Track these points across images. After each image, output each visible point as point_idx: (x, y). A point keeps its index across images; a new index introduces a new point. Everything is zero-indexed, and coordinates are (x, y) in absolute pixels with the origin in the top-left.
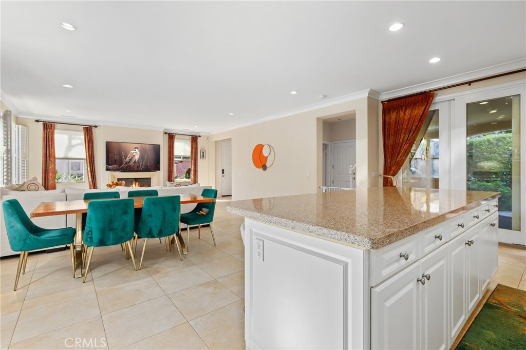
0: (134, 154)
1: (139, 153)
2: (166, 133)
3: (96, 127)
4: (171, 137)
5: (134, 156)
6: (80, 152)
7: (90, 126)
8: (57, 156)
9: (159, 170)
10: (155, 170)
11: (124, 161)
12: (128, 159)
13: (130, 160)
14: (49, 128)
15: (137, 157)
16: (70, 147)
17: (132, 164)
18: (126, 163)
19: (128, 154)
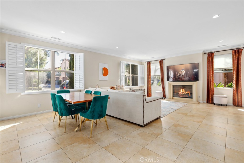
0: (182, 72)
1: (184, 71)
2: (205, 53)
3: (164, 59)
4: (210, 56)
5: (182, 73)
6: (159, 73)
8: (151, 75)
9: (198, 80)
10: (195, 80)
12: (179, 74)
14: (149, 63)
15: (183, 73)
16: (156, 70)
17: (181, 76)
18: (178, 76)
19: (179, 72)
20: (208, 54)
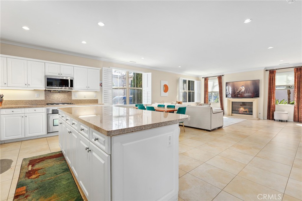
0: (242, 88)
2: (267, 70)
3: (223, 75)
4: (272, 73)
6: (217, 89)
7: (221, 76)
8: (209, 91)
9: (258, 96)
10: (255, 97)
11: (236, 92)
13: (239, 91)
14: (206, 79)
15: (243, 90)
16: (213, 87)
17: (240, 93)
19: (239, 89)
20: (270, 71)
